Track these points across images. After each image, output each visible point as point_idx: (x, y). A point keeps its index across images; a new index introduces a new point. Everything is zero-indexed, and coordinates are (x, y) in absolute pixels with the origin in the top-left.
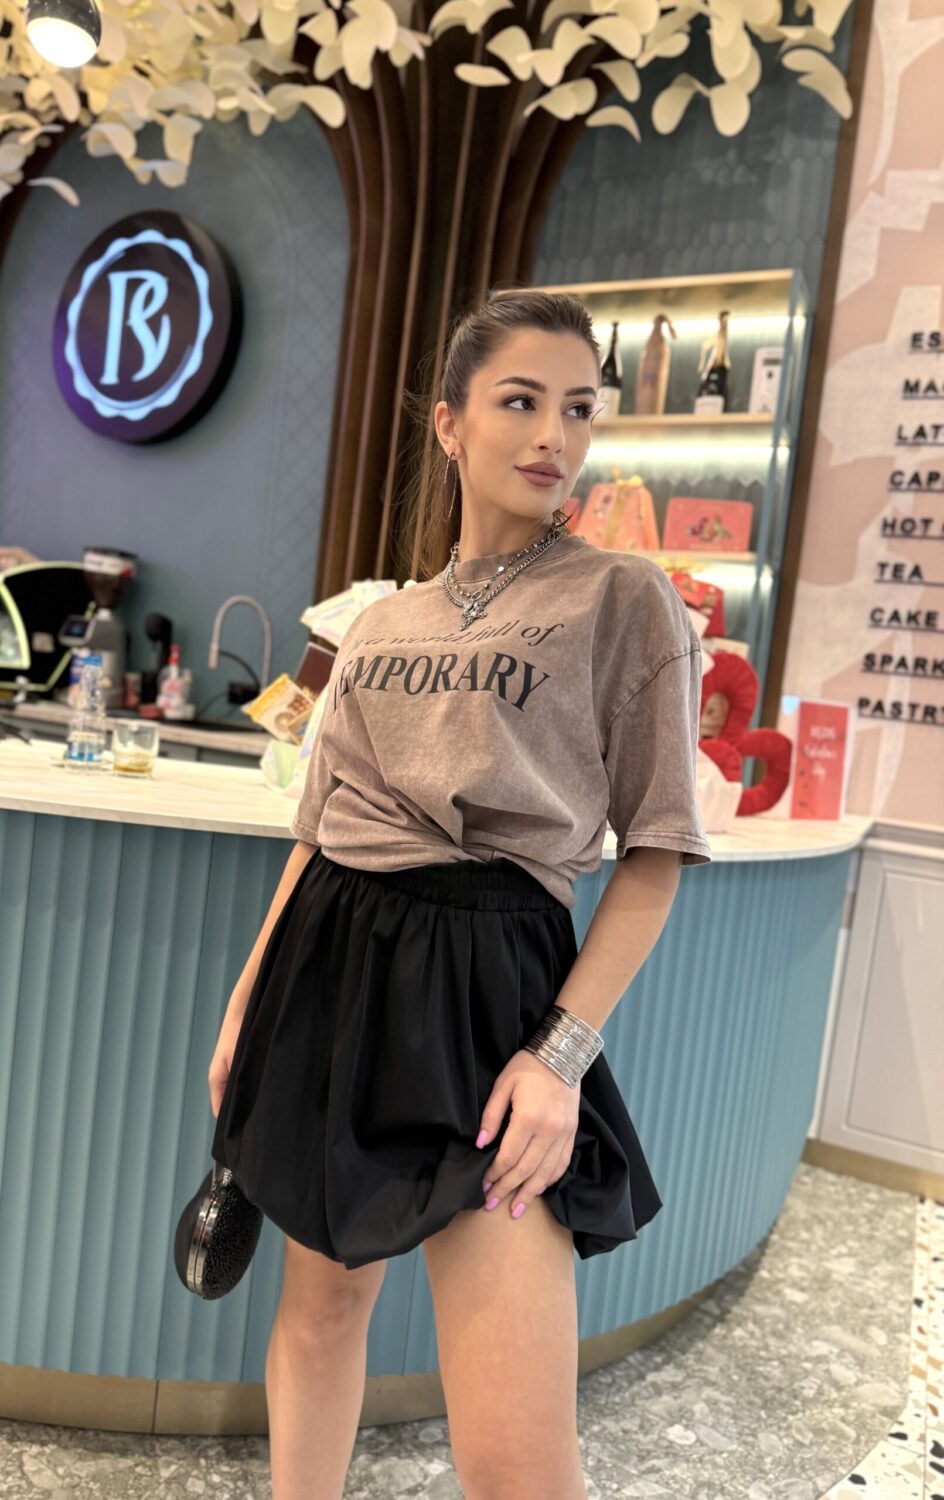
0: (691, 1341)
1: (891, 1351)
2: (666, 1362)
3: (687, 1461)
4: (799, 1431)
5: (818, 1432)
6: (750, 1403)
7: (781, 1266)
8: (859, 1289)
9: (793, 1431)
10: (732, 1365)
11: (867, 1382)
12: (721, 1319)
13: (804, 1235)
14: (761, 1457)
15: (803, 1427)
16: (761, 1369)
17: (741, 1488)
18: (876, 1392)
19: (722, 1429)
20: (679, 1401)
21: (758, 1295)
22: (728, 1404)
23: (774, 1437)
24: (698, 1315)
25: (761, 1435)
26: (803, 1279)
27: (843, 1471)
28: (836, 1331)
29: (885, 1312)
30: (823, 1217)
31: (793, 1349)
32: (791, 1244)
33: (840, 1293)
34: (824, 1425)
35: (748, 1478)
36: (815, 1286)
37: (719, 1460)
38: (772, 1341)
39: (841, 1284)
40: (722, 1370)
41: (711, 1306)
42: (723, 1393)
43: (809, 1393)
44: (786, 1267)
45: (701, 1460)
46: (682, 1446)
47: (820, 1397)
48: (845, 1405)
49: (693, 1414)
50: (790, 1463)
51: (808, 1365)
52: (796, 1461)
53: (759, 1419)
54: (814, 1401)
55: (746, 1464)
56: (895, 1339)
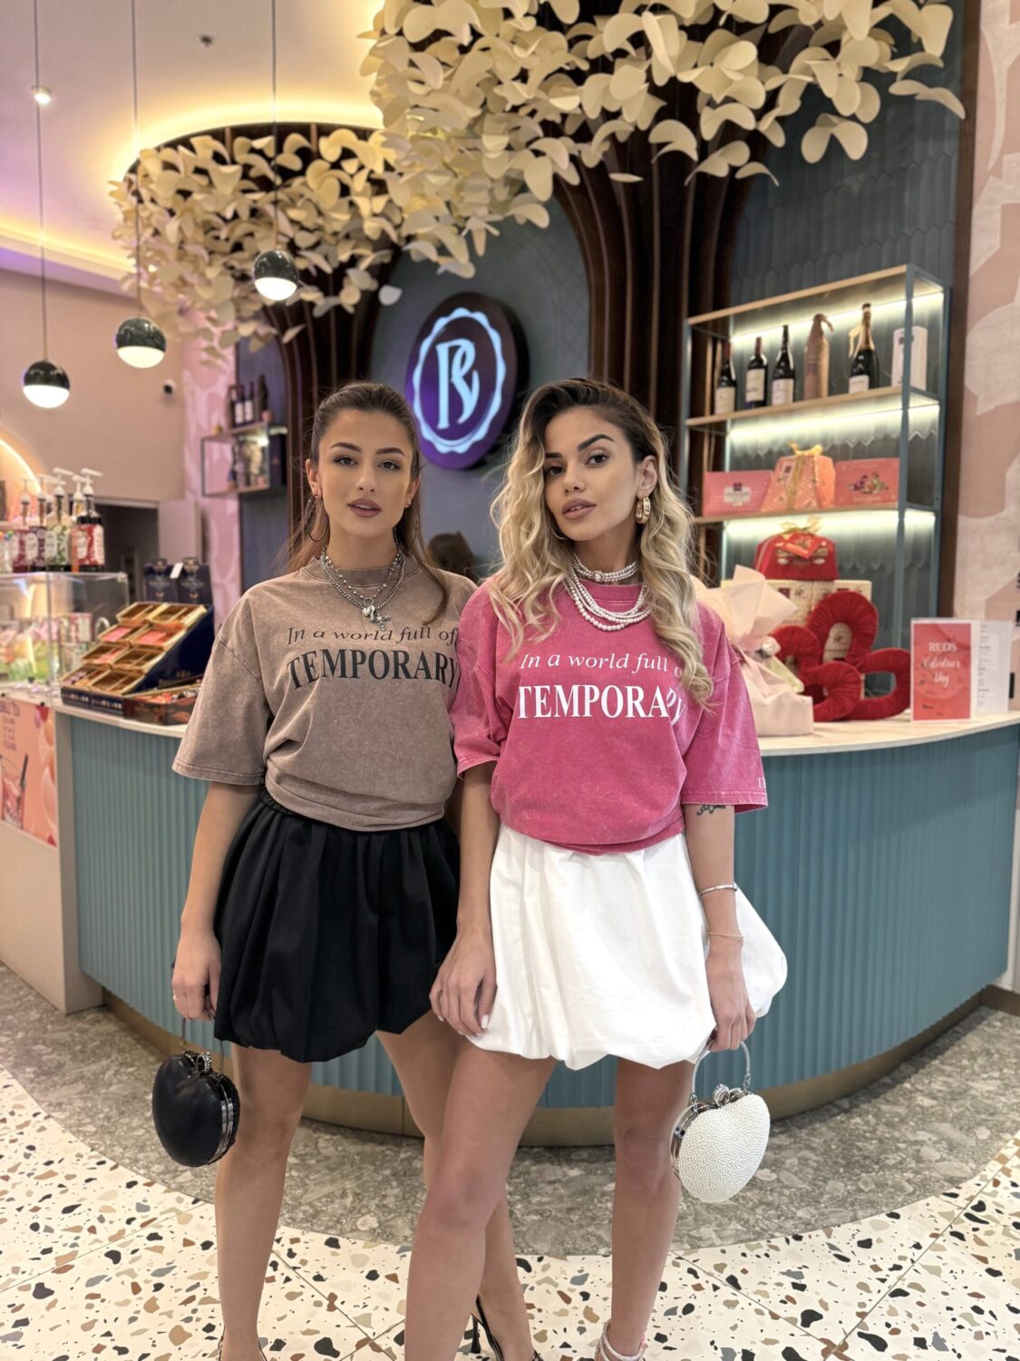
0: (811, 1122)
1: (987, 1144)
2: (782, 1133)
3: (761, 1189)
4: (866, 1183)
5: (881, 1185)
6: (836, 1163)
7: (926, 1082)
8: (989, 1102)
9: (860, 1183)
10: (836, 1139)
11: (949, 1160)
12: (846, 1111)
13: (965, 1062)
14: (822, 1194)
15: (870, 1180)
16: (860, 1144)
17: (793, 1209)
18: (953, 1166)
19: (800, 1175)
20: (778, 1156)
21: (891, 1099)
22: (817, 1162)
23: (841, 1184)
24: (829, 1107)
25: (831, 1183)
26: (940, 1091)
27: (885, 1209)
28: (946, 1128)
29: (1001, 1118)
30: (993, 1051)
31: (897, 1134)
32: (947, 1068)
33: (968, 1103)
34: (890, 1182)
35: (803, 1204)
36: (948, 1097)
37: (786, 1192)
38: (881, 1128)
39: (974, 1097)
40: (825, 1142)
41: (845, 1103)
42: (816, 1155)
43: (891, 1162)
44: (930, 1083)
45: (772, 1190)
46: (762, 1181)
47: (900, 1167)
48: (917, 1172)
49: (784, 1163)
50: (844, 1200)
51: (902, 1146)
52: (850, 1200)
53: (837, 1172)
54: (890, 1168)
55: (807, 1196)
56: (998, 1136)
